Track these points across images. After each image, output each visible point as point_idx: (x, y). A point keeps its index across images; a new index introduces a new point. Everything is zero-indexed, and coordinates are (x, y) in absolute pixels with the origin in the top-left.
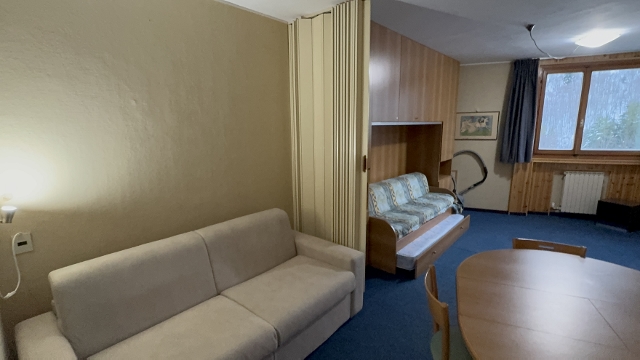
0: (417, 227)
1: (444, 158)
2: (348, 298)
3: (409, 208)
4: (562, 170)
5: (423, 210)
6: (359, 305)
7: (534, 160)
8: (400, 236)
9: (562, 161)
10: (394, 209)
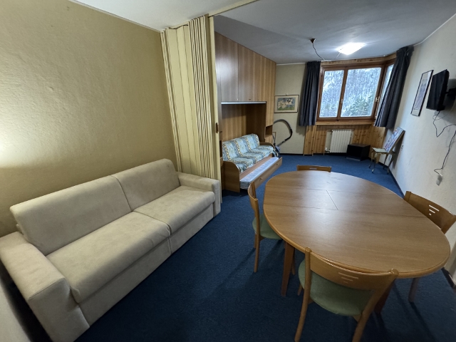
0: (252, 165)
1: (268, 124)
2: (212, 206)
3: (247, 155)
4: (331, 129)
5: (255, 155)
6: (218, 210)
7: (317, 123)
8: (242, 171)
9: (331, 123)
10: (239, 156)
